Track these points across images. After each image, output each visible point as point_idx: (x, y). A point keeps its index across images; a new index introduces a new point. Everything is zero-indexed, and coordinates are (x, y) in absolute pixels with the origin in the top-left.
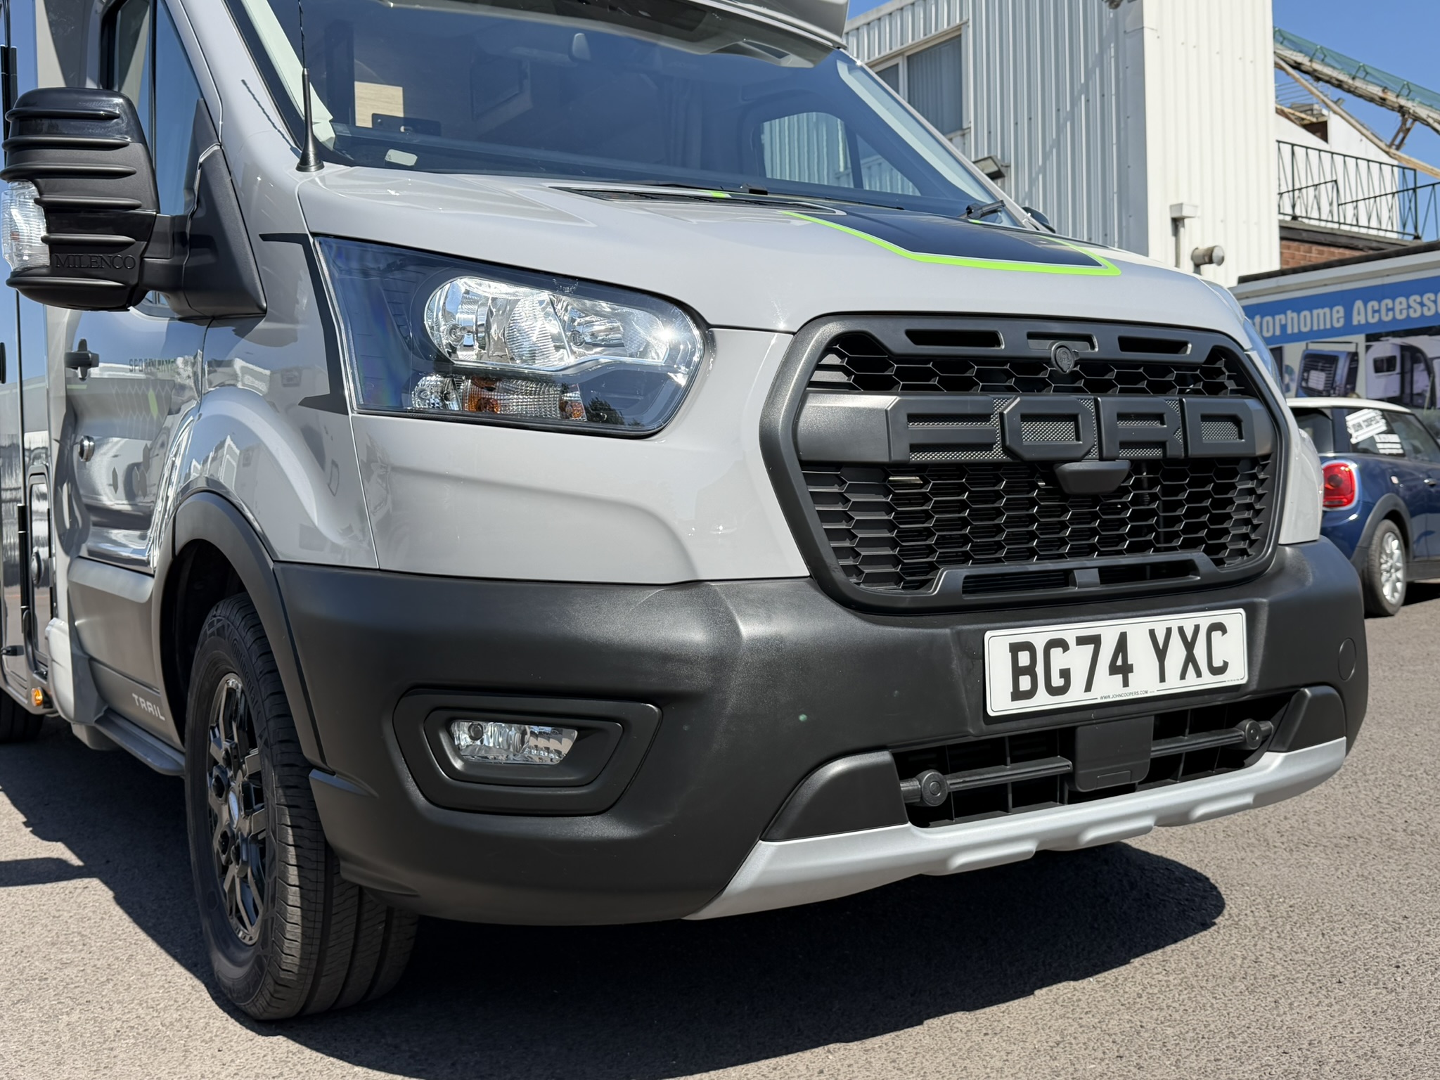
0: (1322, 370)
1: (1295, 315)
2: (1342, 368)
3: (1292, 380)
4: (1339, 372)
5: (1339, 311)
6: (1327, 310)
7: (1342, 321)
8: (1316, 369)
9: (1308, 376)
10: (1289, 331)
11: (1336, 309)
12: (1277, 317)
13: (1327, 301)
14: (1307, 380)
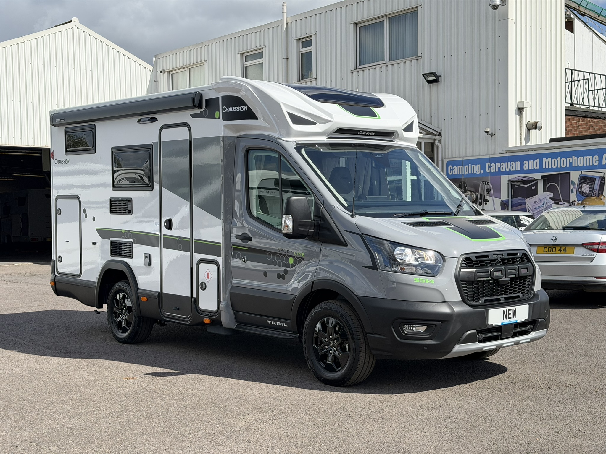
0: (588, 184)
1: (576, 158)
2: (597, 183)
3: (574, 187)
4: (596, 185)
5: (596, 158)
6: (591, 157)
7: (597, 162)
8: (586, 184)
9: (582, 186)
10: (573, 166)
11: (595, 157)
12: (568, 159)
13: (591, 153)
14: (581, 189)
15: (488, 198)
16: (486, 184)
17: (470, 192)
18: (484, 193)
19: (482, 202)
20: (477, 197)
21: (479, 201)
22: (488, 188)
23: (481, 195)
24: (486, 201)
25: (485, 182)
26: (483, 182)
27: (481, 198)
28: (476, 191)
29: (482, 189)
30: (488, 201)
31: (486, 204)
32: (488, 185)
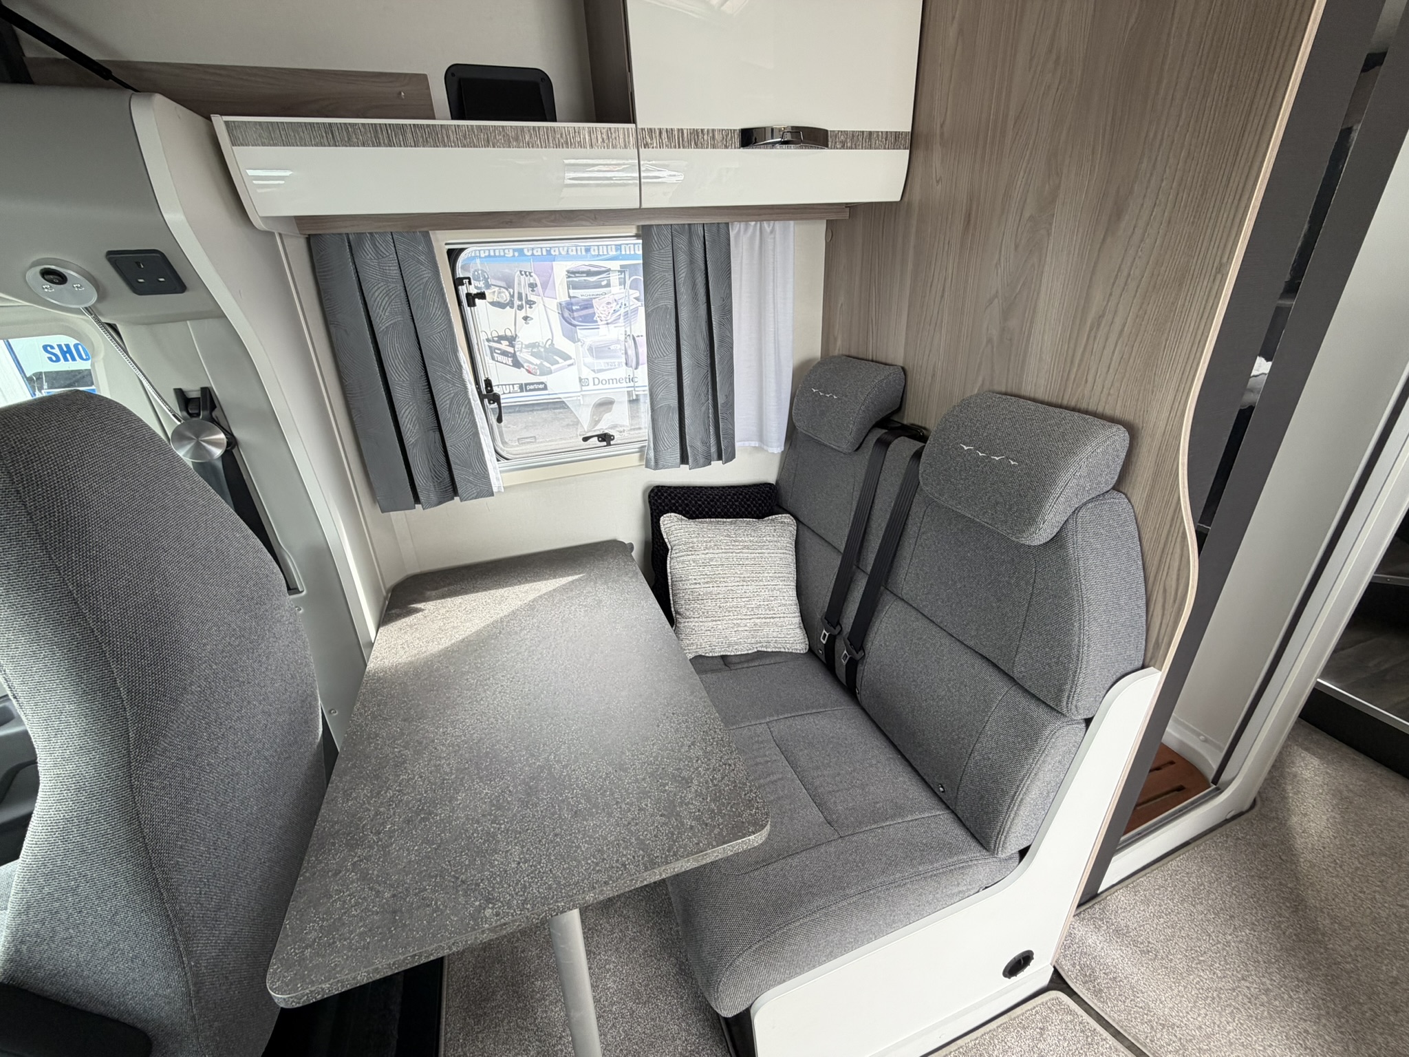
15: (532, 297)
16: (527, 276)
17: (497, 289)
18: (526, 291)
19: (522, 304)
20: (512, 296)
21: (517, 302)
22: (532, 281)
23: (520, 295)
24: (531, 303)
25: (525, 272)
26: (521, 272)
27: (520, 298)
28: (509, 285)
29: (519, 284)
30: (534, 303)
31: (531, 307)
32: (531, 276)
